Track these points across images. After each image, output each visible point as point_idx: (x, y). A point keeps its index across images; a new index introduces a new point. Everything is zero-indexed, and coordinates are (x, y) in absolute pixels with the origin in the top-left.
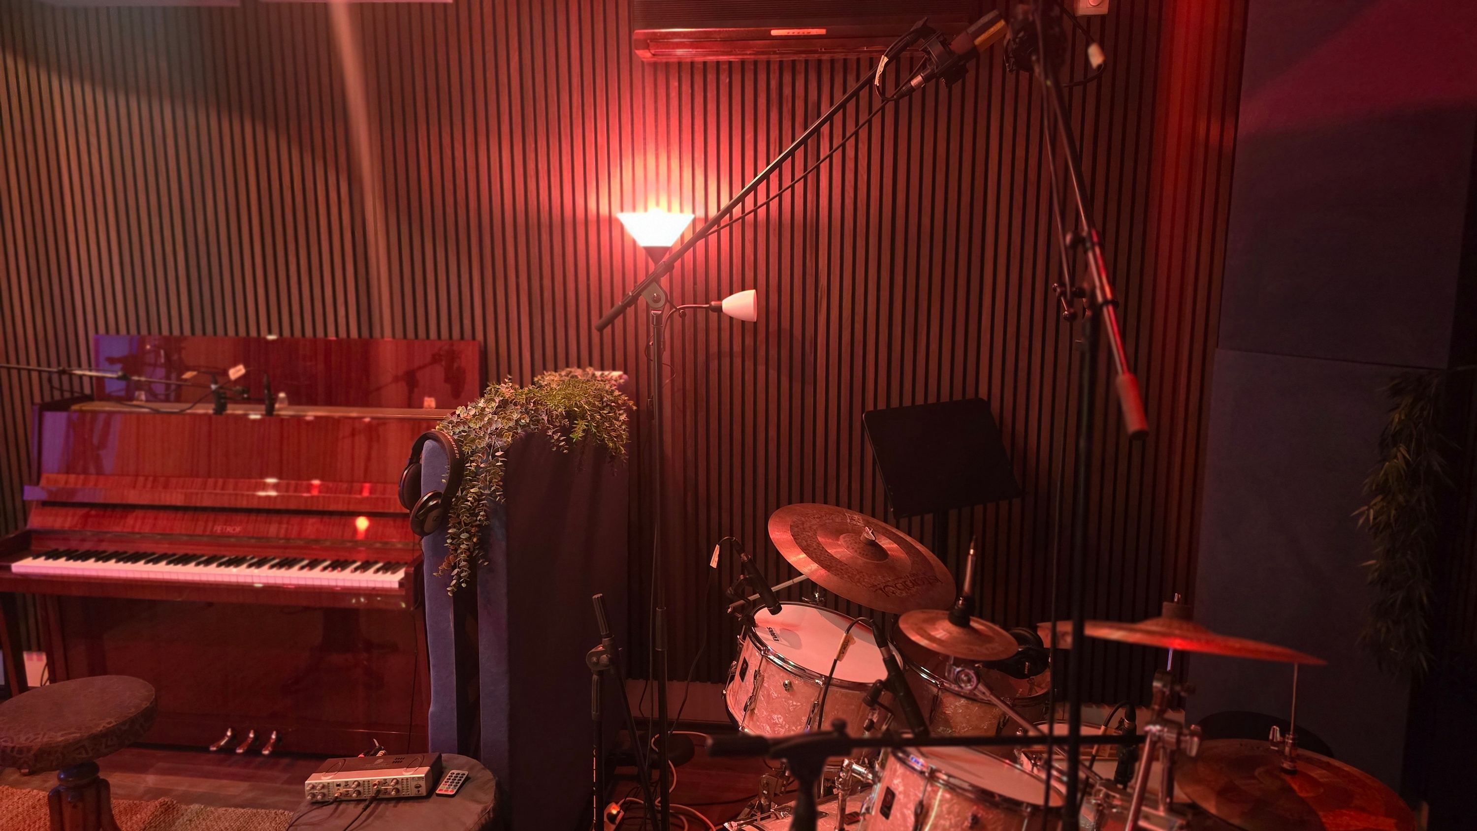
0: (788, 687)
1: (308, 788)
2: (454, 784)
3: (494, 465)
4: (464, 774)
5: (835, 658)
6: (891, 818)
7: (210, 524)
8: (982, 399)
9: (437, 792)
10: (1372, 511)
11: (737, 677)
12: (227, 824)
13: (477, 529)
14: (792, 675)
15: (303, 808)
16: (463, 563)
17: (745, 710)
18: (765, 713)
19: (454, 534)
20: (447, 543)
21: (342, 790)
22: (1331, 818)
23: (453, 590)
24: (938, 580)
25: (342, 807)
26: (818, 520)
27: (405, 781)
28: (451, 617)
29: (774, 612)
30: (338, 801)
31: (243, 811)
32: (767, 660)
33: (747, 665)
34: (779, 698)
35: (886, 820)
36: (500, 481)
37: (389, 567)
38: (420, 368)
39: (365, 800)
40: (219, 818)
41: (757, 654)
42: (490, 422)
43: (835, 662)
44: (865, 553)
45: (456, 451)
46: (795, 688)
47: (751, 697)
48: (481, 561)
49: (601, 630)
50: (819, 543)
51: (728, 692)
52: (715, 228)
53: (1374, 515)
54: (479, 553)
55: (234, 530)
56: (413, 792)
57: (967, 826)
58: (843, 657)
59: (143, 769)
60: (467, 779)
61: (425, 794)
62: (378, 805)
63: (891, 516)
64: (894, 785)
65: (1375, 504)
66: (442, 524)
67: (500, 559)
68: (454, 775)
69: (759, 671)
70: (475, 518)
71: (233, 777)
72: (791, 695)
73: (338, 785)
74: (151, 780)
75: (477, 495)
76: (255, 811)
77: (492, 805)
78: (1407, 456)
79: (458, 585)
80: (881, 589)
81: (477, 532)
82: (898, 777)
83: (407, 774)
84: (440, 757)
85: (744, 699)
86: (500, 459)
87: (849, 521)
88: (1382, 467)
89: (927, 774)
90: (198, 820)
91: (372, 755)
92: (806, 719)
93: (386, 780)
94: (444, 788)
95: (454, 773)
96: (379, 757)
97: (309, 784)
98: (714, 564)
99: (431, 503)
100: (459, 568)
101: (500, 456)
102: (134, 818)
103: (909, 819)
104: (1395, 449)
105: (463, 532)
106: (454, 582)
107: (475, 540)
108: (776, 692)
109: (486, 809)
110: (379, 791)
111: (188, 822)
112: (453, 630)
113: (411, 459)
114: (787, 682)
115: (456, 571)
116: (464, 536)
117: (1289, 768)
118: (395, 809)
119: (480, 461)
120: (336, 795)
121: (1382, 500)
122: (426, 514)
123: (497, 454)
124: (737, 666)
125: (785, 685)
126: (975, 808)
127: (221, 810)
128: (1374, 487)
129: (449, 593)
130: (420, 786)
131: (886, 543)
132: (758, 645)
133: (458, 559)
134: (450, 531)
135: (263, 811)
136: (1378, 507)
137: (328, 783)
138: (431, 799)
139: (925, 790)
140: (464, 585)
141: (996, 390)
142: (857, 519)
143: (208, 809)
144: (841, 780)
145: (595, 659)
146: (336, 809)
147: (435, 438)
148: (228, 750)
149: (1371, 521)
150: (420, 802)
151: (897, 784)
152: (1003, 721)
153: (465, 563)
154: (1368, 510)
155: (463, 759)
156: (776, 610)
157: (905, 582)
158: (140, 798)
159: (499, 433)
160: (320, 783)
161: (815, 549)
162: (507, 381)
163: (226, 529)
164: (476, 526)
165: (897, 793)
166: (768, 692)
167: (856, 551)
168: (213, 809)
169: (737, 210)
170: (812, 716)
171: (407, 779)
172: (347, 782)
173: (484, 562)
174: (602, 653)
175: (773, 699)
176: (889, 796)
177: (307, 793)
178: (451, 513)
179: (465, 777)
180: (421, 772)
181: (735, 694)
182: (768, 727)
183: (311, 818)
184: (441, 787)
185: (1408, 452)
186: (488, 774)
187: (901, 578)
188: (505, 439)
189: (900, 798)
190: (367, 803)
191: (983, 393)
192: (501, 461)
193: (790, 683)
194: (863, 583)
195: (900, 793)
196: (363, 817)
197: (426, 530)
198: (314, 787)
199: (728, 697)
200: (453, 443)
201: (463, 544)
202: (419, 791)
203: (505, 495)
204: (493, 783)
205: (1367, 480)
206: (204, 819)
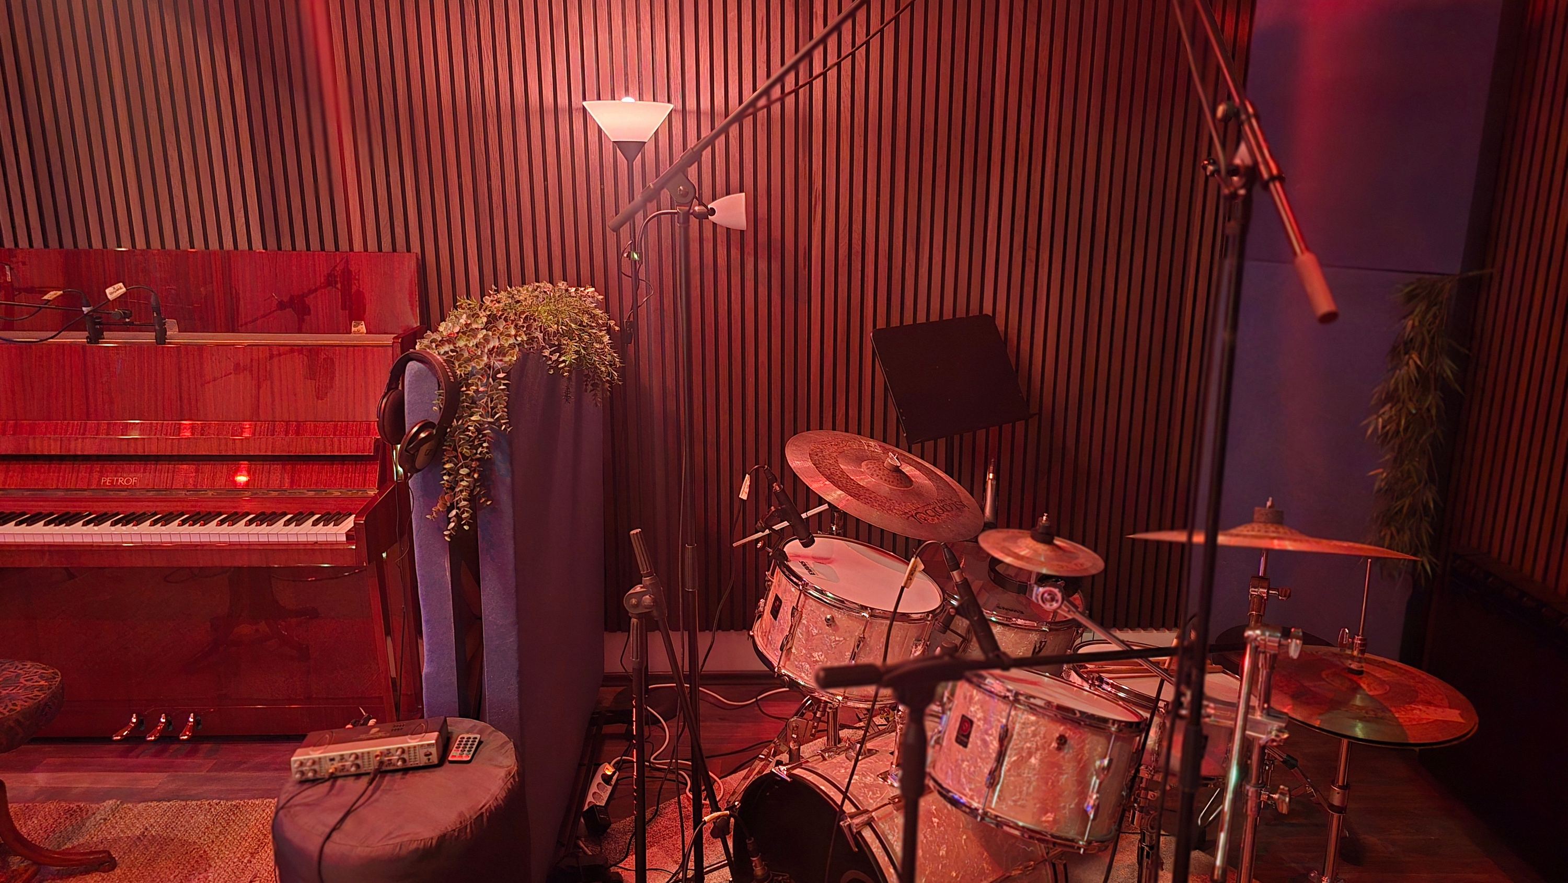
0: (830, 622)
1: (296, 765)
2: (467, 749)
3: (497, 389)
4: (476, 738)
5: (903, 585)
6: (969, 746)
7: (96, 475)
8: (987, 315)
9: (450, 759)
10: (1380, 420)
11: (767, 615)
12: (152, 820)
13: (478, 464)
14: (834, 609)
15: (290, 787)
16: (464, 503)
17: (782, 650)
18: (804, 651)
19: (451, 469)
20: (444, 480)
21: (337, 764)
22: (1403, 713)
23: (450, 534)
24: (965, 506)
25: (339, 782)
26: (836, 447)
27: (412, 749)
28: (447, 565)
29: (806, 545)
30: (333, 777)
31: (168, 804)
32: (805, 595)
33: (781, 602)
34: (821, 634)
35: (964, 749)
36: (505, 407)
37: (331, 517)
38: (311, 291)
39: (368, 774)
40: (140, 814)
41: (793, 589)
42: (486, 339)
43: (903, 589)
44: (891, 480)
45: (450, 374)
46: (837, 622)
47: (787, 636)
48: (483, 500)
49: (641, 568)
50: (842, 471)
51: (756, 632)
52: (751, 110)
53: (1383, 423)
54: (480, 491)
55: (128, 481)
56: (423, 761)
57: (1054, 747)
58: (911, 583)
59: (30, 768)
60: (480, 743)
61: (436, 762)
62: (383, 777)
63: (903, 442)
64: (971, 711)
65: (1384, 413)
66: (436, 458)
67: (505, 498)
68: (464, 740)
69: (797, 606)
70: (475, 451)
71: (146, 768)
72: (833, 630)
73: (332, 760)
74: (41, 779)
75: (480, 424)
76: (183, 803)
77: (516, 768)
78: (1419, 362)
79: (459, 526)
80: (912, 516)
81: (478, 466)
82: (975, 703)
83: (412, 742)
84: (445, 720)
85: (779, 639)
86: (503, 382)
87: (866, 447)
88: (1393, 376)
89: (1011, 698)
90: (114, 818)
91: (362, 725)
92: (850, 654)
93: (388, 750)
94: (454, 754)
95: (464, 738)
96: (372, 727)
97: (296, 761)
98: (744, 496)
99: (422, 435)
100: (458, 508)
101: (503, 379)
102: (29, 822)
103: (991, 746)
104: (1407, 357)
105: (462, 467)
106: (452, 525)
107: (476, 476)
108: (816, 628)
109: (510, 774)
110: (381, 763)
111: (102, 821)
112: (449, 579)
113: (389, 385)
114: (828, 617)
115: (454, 512)
116: (464, 471)
117: (1356, 668)
118: (404, 780)
119: (479, 383)
120: (331, 771)
121: (1391, 408)
122: (417, 448)
123: (499, 376)
124: (766, 605)
125: (827, 620)
126: (1062, 728)
127: (141, 806)
128: (1383, 397)
129: (447, 538)
130: (431, 754)
131: (907, 469)
132: (795, 580)
133: (457, 499)
134: (447, 466)
135: (194, 802)
136: (1386, 416)
137: (320, 758)
138: (443, 768)
139: (1009, 715)
140: (466, 527)
141: (1001, 306)
142: (874, 446)
143: (125, 806)
144: (900, 713)
145: (634, 601)
146: (332, 786)
147: (421, 359)
148: (136, 738)
149: (1380, 431)
150: (430, 772)
151: (975, 712)
152: (1039, 647)
153: (466, 503)
154: (1377, 419)
155: (469, 723)
156: (808, 543)
157: (934, 508)
158: (32, 800)
159: (500, 352)
160: (308, 759)
161: (840, 477)
162: (491, 293)
163: (117, 480)
164: (478, 460)
165: (975, 720)
166: (807, 627)
167: (881, 478)
168: (130, 805)
169: (776, 92)
170: (856, 650)
171: (415, 747)
172: (342, 756)
173: (486, 501)
174: (643, 594)
175: (813, 636)
176: (966, 725)
177: (293, 770)
178: (446, 446)
179: (477, 740)
180: (431, 738)
181: (766, 634)
182: (808, 666)
183: (305, 798)
184: (453, 753)
185: (1420, 359)
186: (502, 737)
187: (930, 504)
188: (507, 359)
189: (979, 724)
190: (372, 776)
191: (988, 309)
192: (504, 384)
193: (833, 618)
194: (894, 511)
195: (979, 720)
196: (369, 792)
197: (417, 465)
198: (302, 764)
199: (756, 638)
200: (445, 364)
201: (463, 480)
202: (429, 759)
203: (509, 424)
204: (511, 745)
205: (1376, 389)
206: (121, 818)
